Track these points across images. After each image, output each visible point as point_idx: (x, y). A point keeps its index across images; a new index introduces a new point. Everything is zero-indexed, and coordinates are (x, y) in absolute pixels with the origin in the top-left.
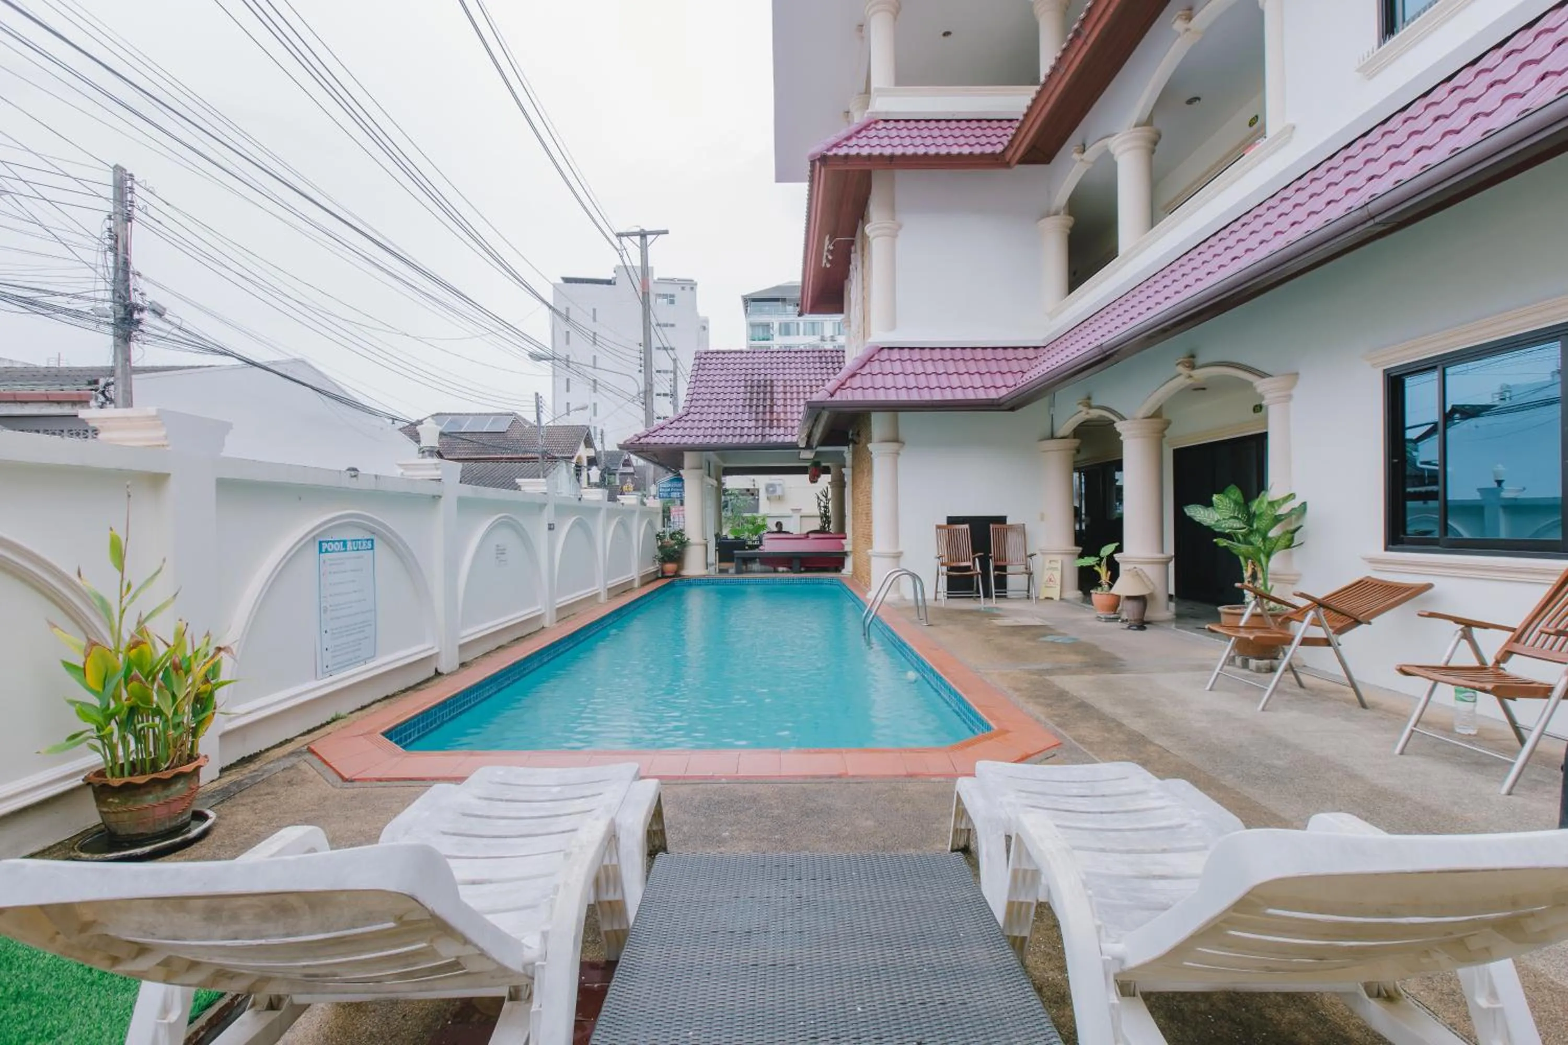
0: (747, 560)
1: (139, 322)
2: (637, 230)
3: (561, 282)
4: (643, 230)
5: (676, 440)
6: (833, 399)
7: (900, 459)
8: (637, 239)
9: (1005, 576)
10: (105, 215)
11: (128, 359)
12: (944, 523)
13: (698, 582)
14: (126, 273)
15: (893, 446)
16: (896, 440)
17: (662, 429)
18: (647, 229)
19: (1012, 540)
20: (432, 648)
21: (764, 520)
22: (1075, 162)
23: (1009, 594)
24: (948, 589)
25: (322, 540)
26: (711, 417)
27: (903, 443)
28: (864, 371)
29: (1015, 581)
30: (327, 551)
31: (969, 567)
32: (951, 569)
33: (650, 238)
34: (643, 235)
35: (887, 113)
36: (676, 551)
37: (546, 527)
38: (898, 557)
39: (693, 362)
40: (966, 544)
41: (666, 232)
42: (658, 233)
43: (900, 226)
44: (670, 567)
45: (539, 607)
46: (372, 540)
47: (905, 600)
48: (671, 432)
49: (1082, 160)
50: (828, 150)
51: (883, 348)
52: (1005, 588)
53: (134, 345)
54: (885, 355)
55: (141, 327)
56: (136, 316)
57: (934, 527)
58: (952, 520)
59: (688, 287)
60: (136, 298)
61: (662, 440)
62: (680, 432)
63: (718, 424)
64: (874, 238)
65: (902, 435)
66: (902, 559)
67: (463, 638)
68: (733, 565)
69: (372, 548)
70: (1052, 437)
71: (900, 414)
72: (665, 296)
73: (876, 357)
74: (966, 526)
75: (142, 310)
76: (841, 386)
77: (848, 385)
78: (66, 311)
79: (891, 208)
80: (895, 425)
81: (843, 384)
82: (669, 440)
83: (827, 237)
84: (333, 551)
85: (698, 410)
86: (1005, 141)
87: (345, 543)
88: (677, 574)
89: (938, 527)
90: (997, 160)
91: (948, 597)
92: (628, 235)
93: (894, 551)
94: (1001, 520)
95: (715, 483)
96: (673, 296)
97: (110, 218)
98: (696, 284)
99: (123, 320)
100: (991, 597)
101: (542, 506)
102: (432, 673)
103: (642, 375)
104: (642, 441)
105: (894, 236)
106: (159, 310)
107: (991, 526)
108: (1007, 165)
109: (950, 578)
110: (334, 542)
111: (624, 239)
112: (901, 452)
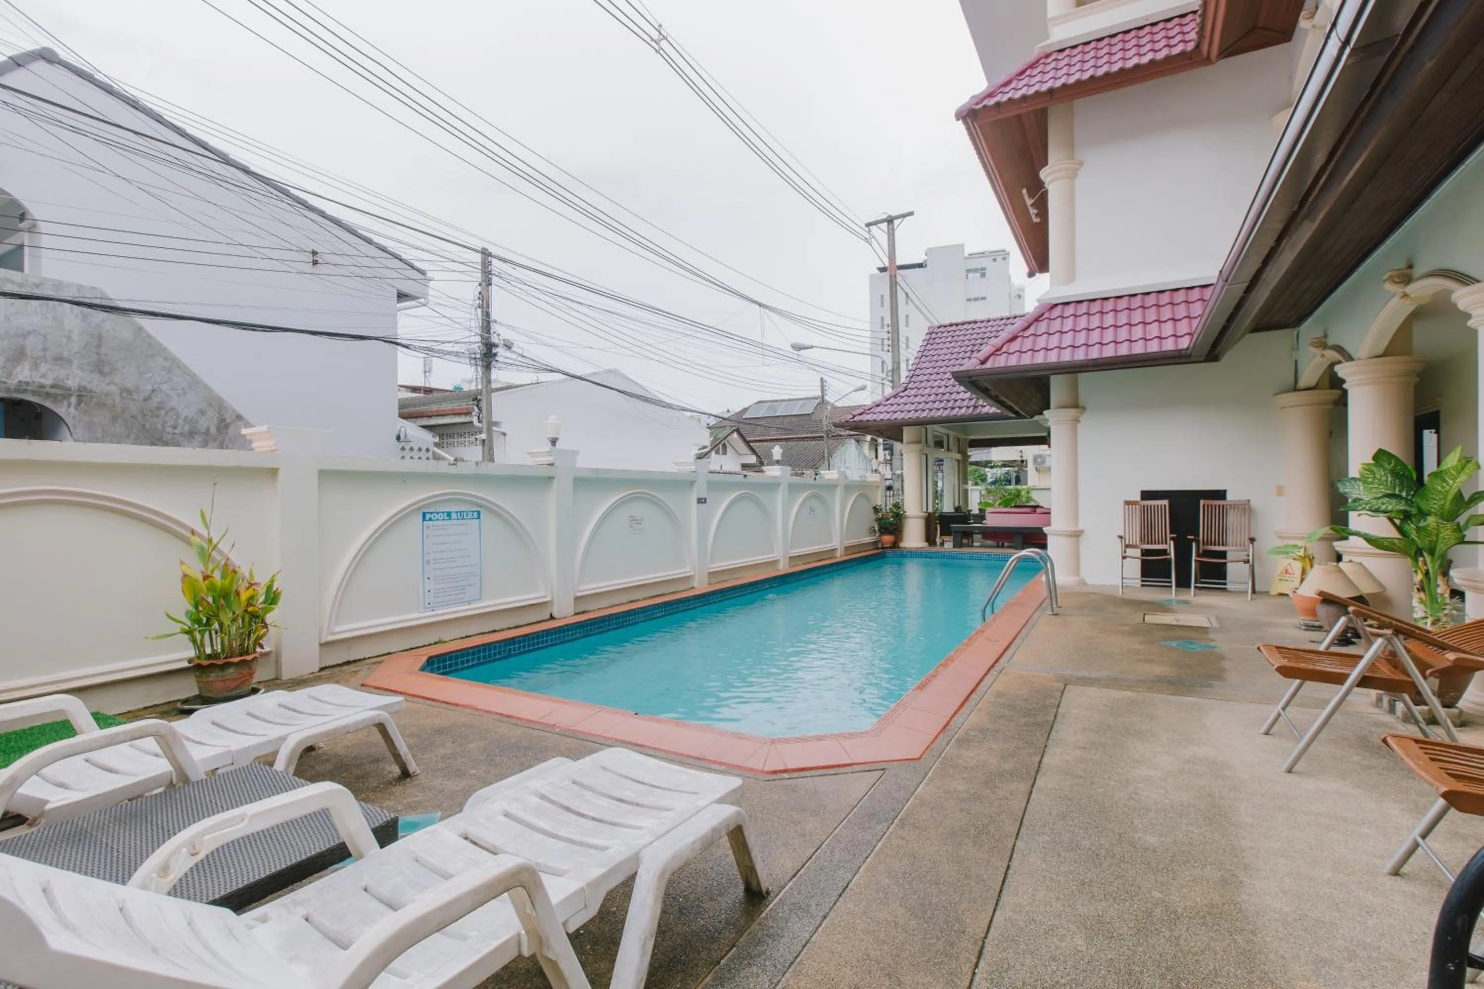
0: (968, 534)
1: (495, 355)
2: (885, 216)
3: (877, 272)
4: (889, 216)
5: (888, 416)
6: (984, 366)
7: (1080, 427)
8: (884, 226)
9: (1225, 564)
10: (477, 284)
11: (489, 381)
12: (1138, 498)
13: (915, 554)
14: (488, 323)
15: (1072, 412)
16: (1076, 406)
17: (878, 406)
18: (894, 214)
19: (1233, 519)
20: (545, 597)
21: (1028, 492)
22: (1306, 31)
23: (1229, 586)
24: (1143, 575)
25: (425, 511)
26: (927, 391)
27: (1084, 408)
28: (1027, 333)
29: (1235, 571)
30: (430, 519)
31: (1166, 550)
32: (1145, 553)
33: (896, 222)
34: (890, 221)
35: (1060, 42)
36: (891, 524)
37: (696, 501)
38: (1078, 536)
39: (924, 337)
40: (1163, 523)
41: (911, 214)
42: (904, 216)
43: (1081, 164)
44: (888, 539)
45: (688, 570)
46: (479, 513)
47: (1085, 584)
48: (885, 409)
49: (1314, 26)
50: (977, 104)
51: (1056, 305)
52: (1225, 579)
53: (493, 371)
54: (1057, 312)
55: (497, 358)
56: (494, 351)
57: (1122, 504)
58: (1147, 495)
59: (999, 259)
60: (494, 339)
61: (875, 417)
62: (893, 408)
63: (932, 398)
64: (1050, 182)
65: (1083, 399)
66: (1081, 538)
67: (580, 591)
68: (951, 538)
69: (479, 518)
70: (1295, 389)
71: (1082, 376)
72: (976, 270)
73: (1046, 316)
74: (1165, 502)
75: (497, 346)
76: (997, 351)
77: (1004, 350)
78: (450, 353)
79: (1070, 146)
80: (1074, 388)
81: (997, 350)
82: (882, 417)
83: (1024, 191)
84: (437, 520)
85: (916, 385)
86: (1193, 35)
87: (449, 514)
88: (895, 545)
89: (1127, 503)
90: (1191, 59)
91: (1143, 585)
92: (875, 223)
93: (1071, 528)
94: (1220, 495)
95: (959, 456)
96: (984, 269)
97: (480, 285)
98: (1008, 254)
99: (485, 354)
100: (1189, 586)
101: (692, 483)
102: (548, 617)
103: (890, 354)
104: (856, 419)
105: (1073, 175)
106: (509, 344)
107: (1202, 502)
108: (1207, 61)
109: (1144, 563)
110: (437, 513)
111: (873, 228)
112: (1081, 419)
